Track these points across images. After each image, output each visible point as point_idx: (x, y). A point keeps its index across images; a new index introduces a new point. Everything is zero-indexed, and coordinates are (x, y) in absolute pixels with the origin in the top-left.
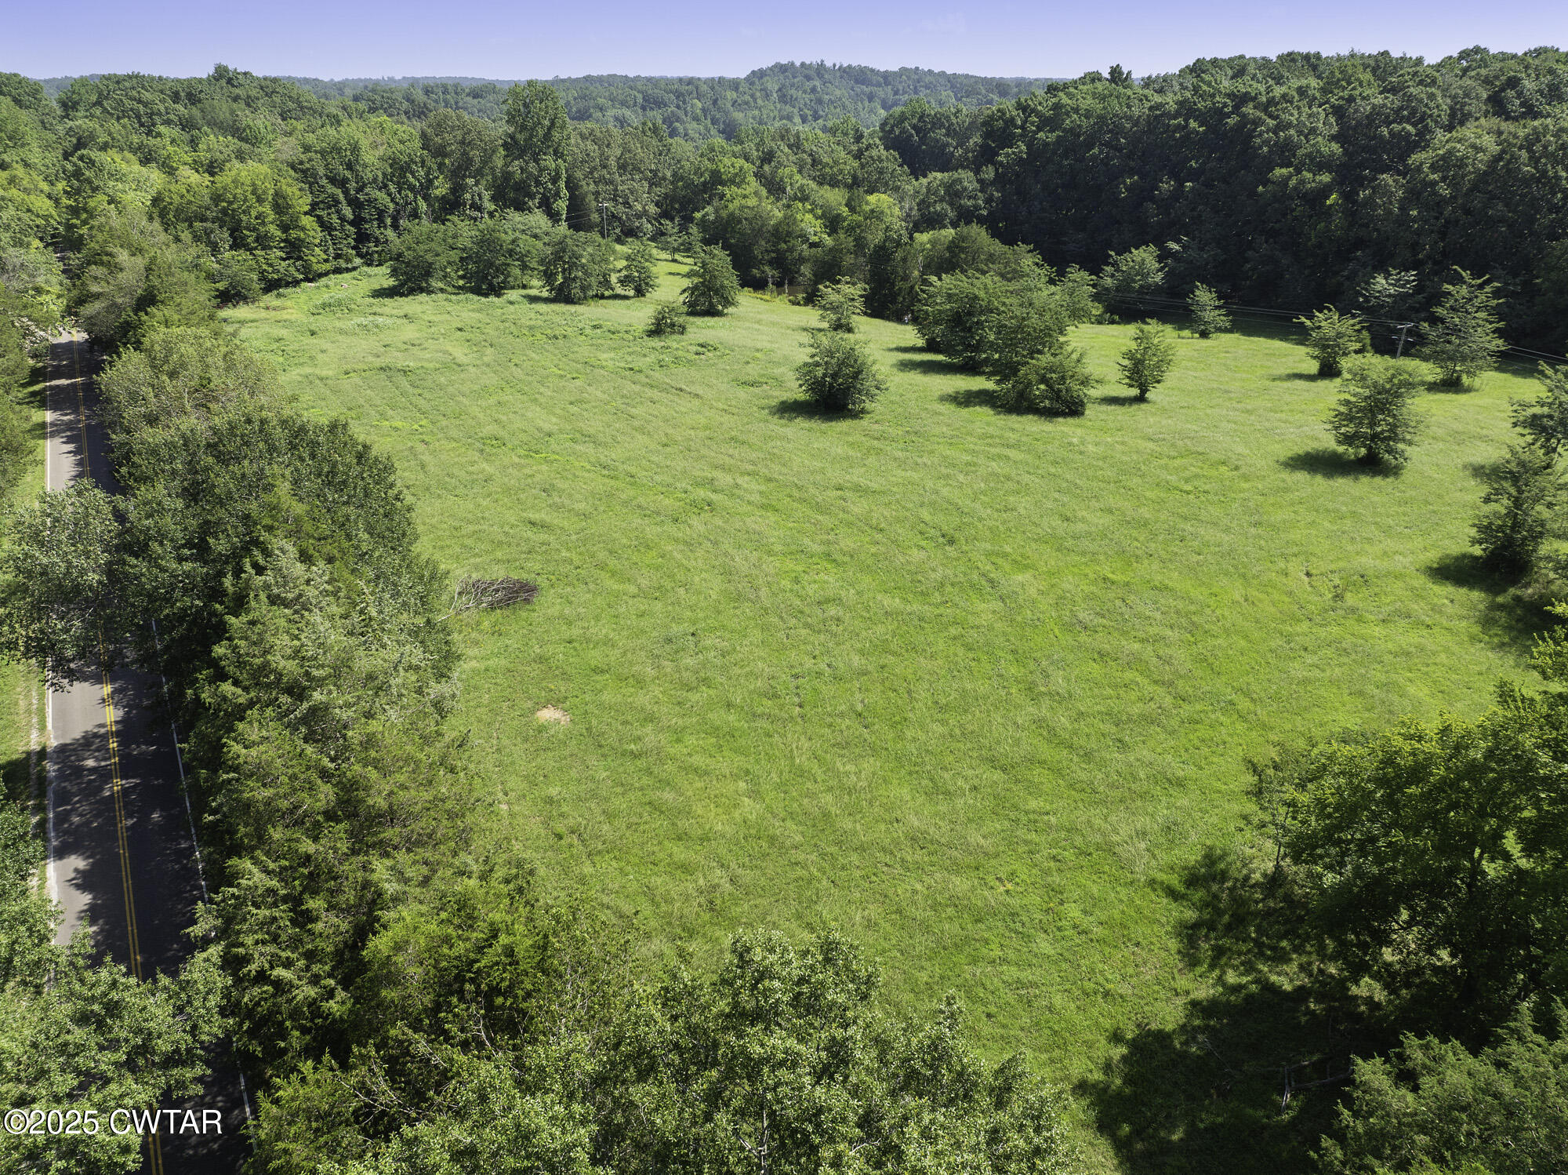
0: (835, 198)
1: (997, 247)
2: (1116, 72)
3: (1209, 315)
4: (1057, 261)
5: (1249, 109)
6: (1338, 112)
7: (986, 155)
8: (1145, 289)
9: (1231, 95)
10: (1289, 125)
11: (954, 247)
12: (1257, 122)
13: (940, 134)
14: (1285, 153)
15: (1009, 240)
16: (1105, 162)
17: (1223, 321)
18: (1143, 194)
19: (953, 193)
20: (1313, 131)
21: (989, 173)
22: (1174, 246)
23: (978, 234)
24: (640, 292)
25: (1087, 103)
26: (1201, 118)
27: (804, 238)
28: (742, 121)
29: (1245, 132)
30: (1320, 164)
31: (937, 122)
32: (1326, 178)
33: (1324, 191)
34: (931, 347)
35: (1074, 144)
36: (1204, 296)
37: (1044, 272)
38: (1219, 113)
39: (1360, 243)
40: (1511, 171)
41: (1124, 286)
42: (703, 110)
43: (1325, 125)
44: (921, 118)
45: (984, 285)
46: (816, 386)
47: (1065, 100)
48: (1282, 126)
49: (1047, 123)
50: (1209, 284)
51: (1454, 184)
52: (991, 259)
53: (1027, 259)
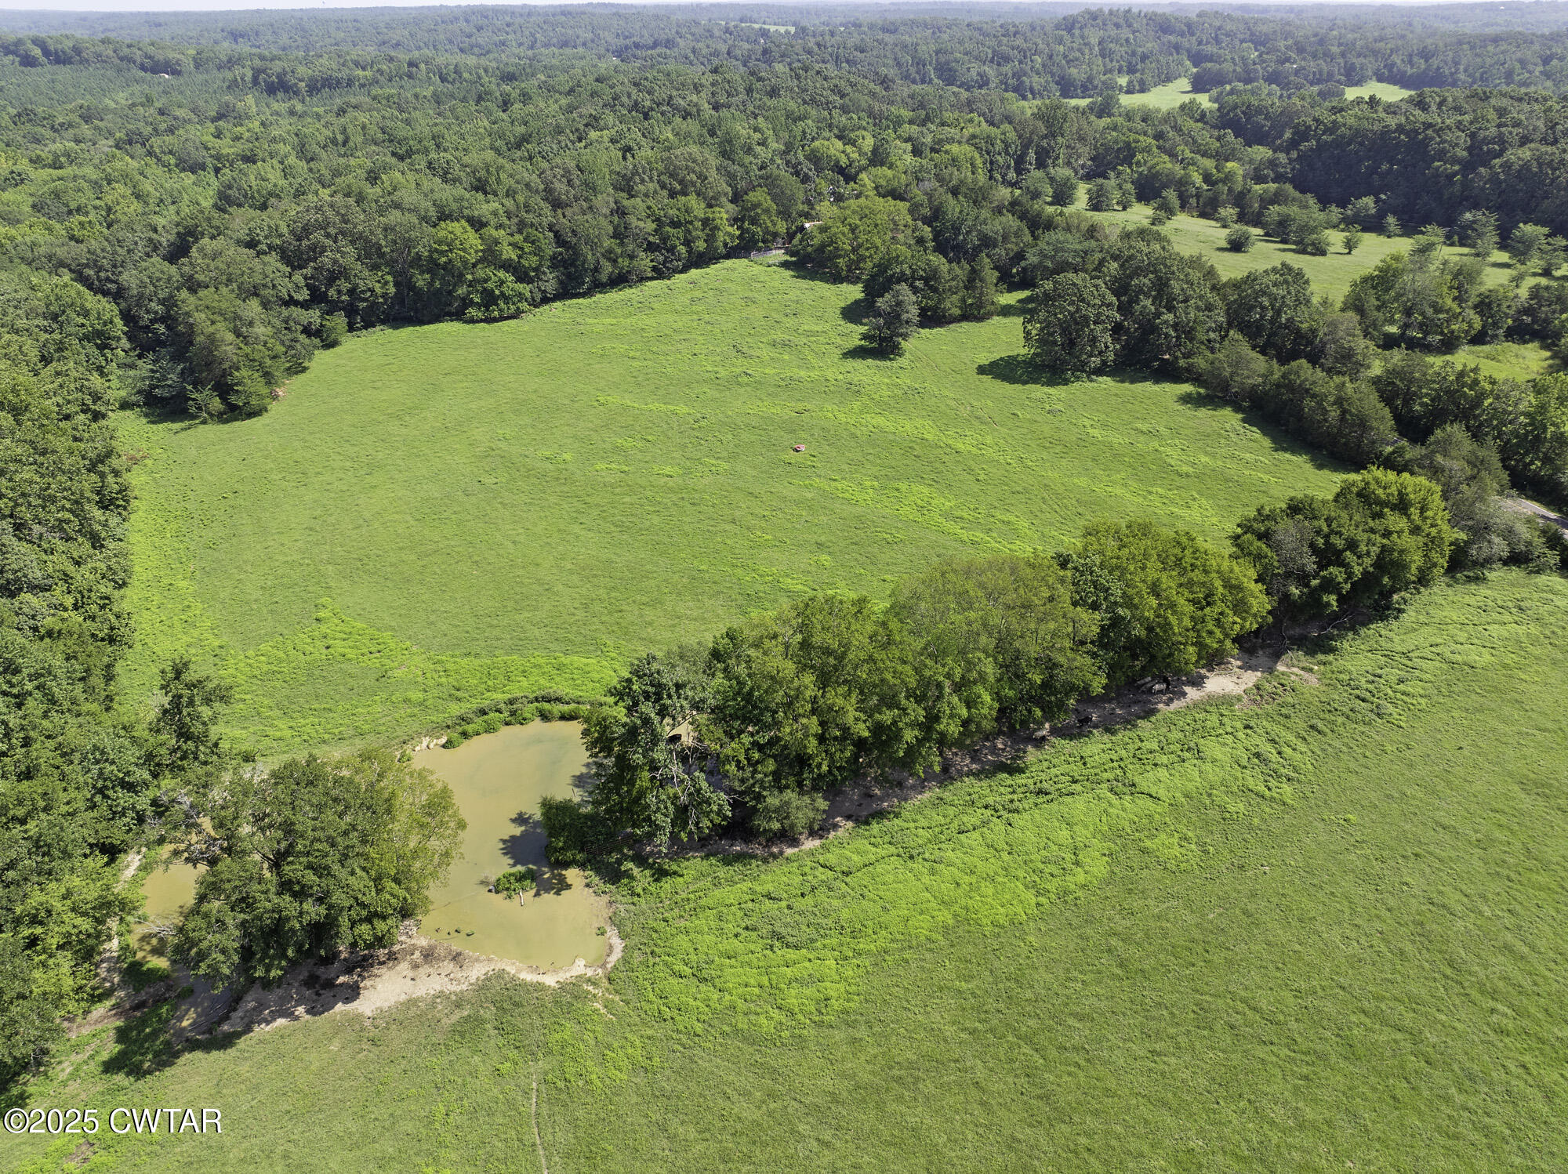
0: (1209, 164)
1: (1297, 194)
2: (1372, 98)
3: (1392, 228)
4: (1324, 202)
5: (1430, 132)
6: (1473, 135)
7: (1294, 144)
8: (1368, 216)
9: (1424, 123)
10: (1446, 141)
11: (1277, 194)
12: (1432, 138)
13: (1260, 119)
14: (1441, 155)
15: (1303, 192)
16: (1356, 152)
17: (1398, 231)
18: (1373, 170)
19: (1272, 164)
20: (1457, 145)
21: (1294, 155)
22: (1383, 197)
23: (1288, 187)
24: (1124, 209)
25: (1351, 121)
26: (1407, 134)
27: (1194, 184)
28: (1076, 76)
29: (1425, 143)
30: (1455, 160)
31: (1259, 111)
32: (1457, 168)
33: (1455, 174)
34: (1266, 235)
35: (1340, 144)
36: (1391, 220)
37: (1318, 206)
38: (1416, 132)
39: (1467, 199)
40: (1529, 170)
41: (1356, 215)
42: (1044, 66)
43: (1463, 139)
44: (1248, 107)
45: (1293, 210)
46: (1230, 242)
47: (1340, 119)
48: (1443, 142)
49: (1329, 130)
50: (1394, 214)
51: (1507, 174)
52: (1294, 199)
53: (1312, 201)
